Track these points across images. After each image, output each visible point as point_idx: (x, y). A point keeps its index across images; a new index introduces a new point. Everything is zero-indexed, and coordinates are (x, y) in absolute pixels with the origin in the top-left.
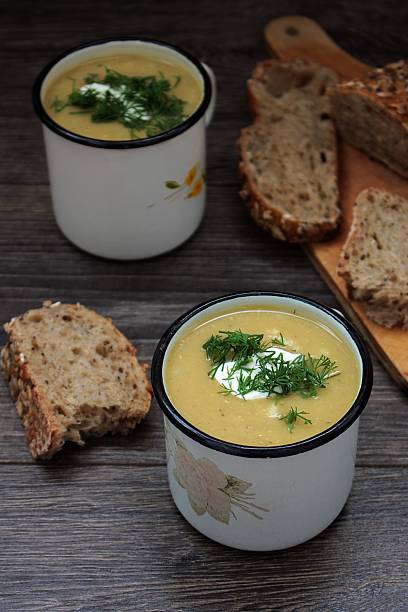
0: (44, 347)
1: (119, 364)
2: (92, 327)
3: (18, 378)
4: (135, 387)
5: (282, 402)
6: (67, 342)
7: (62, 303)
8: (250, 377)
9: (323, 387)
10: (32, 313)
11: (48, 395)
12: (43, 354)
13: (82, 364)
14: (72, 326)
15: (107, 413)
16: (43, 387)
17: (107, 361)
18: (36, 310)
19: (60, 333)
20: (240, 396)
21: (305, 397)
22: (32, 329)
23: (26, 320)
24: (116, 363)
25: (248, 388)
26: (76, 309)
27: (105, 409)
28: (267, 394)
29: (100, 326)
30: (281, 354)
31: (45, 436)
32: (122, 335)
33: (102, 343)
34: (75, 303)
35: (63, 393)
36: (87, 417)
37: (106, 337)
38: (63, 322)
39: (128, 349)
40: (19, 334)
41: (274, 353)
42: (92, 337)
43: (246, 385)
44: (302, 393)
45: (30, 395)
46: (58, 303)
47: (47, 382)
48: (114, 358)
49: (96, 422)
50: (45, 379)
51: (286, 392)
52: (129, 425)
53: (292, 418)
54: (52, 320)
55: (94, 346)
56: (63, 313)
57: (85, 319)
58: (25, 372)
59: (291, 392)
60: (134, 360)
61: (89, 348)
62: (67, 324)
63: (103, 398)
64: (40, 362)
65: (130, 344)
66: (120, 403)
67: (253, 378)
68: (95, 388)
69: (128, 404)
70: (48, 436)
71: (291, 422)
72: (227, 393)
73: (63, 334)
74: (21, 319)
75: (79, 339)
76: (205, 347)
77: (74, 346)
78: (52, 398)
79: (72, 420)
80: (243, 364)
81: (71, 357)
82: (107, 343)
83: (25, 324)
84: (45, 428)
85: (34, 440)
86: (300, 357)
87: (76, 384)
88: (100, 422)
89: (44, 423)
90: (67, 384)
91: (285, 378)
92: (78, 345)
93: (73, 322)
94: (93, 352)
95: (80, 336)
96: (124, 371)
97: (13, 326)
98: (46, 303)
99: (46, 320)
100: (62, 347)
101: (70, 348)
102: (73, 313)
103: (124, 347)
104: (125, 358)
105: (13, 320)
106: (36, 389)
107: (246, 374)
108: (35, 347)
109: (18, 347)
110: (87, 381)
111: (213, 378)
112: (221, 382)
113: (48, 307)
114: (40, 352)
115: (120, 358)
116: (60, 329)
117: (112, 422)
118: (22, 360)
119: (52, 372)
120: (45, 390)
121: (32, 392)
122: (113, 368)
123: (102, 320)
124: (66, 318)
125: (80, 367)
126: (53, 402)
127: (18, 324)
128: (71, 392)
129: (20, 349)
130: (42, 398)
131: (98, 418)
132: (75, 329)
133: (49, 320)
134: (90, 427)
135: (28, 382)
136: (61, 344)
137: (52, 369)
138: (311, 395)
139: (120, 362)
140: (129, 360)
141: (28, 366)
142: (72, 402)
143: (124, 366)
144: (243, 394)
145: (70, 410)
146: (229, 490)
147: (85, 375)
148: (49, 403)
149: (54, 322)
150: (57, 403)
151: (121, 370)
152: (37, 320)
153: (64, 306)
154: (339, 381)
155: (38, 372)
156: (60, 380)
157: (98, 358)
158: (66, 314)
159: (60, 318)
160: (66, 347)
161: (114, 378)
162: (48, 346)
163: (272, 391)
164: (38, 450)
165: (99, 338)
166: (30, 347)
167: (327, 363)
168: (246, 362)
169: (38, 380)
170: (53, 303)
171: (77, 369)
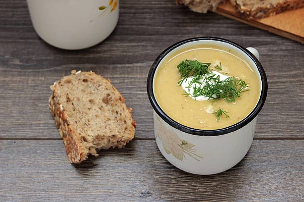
0: (73, 99)
1: (116, 108)
2: (99, 86)
3: (60, 117)
4: (125, 122)
5: (215, 104)
6: (86, 96)
7: (82, 71)
8: (200, 87)
9: (239, 97)
10: (65, 78)
11: (78, 131)
12: (73, 104)
13: (95, 110)
14: (88, 85)
15: (110, 138)
16: (74, 125)
17: (109, 107)
18: (68, 77)
19: (82, 91)
20: (194, 98)
21: (228, 102)
22: (66, 89)
23: (62, 83)
24: (114, 108)
25: (198, 93)
26: (90, 75)
27: (109, 136)
28: (208, 98)
29: (104, 85)
30: (219, 76)
31: (77, 154)
32: (116, 90)
33: (106, 95)
34: (90, 71)
35: (85, 129)
36: (99, 140)
37: (108, 92)
38: (83, 83)
39: (120, 99)
40: (59, 92)
41: (215, 75)
42: (99, 92)
43: (198, 92)
44: (227, 99)
45: (67, 129)
46: (80, 71)
47: (76, 122)
48: (112, 105)
49: (104, 143)
50: (75, 120)
51: (219, 97)
52: (122, 143)
53: (220, 114)
54: (77, 82)
55: (101, 98)
56: (83, 78)
57: (95, 81)
58: (63, 116)
59: (221, 98)
60: (124, 105)
61: (98, 100)
62: (85, 84)
63: (108, 131)
64: (72, 110)
65: (121, 96)
66: (117, 134)
67: (201, 88)
68: (103, 124)
69: (122, 134)
70: (78, 154)
71: (219, 116)
72: (187, 95)
73: (83, 91)
74: (60, 83)
75: (92, 94)
76: (178, 67)
77: (90, 98)
78: (79, 132)
79: (91, 145)
80: (197, 79)
81: (89, 105)
82: (108, 95)
83: (62, 85)
84: (76, 150)
85: (70, 154)
86: (229, 78)
87: (92, 122)
88: (106, 143)
89: (76, 147)
90: (87, 122)
91: (219, 91)
92: (92, 98)
93: (89, 83)
94: (101, 101)
95: (93, 91)
96: (119, 113)
97: (55, 87)
98: (73, 72)
99: (73, 82)
100: (83, 99)
101: (88, 100)
102: (89, 77)
103: (118, 98)
104: (119, 104)
105: (55, 83)
106: (70, 127)
107: (198, 85)
108: (68, 100)
109: (59, 100)
110: (98, 120)
111: (180, 86)
112: (184, 89)
113: (74, 74)
114: (71, 103)
115: (116, 105)
116: (81, 88)
117: (113, 143)
118: (62, 109)
119: (79, 115)
120: (75, 127)
121: (68, 128)
122: (113, 111)
123: (105, 81)
124: (85, 81)
125: (94, 112)
126: (80, 134)
127: (58, 86)
128: (90, 128)
129: (60, 102)
130: (74, 132)
131: (106, 141)
132: (90, 87)
133: (75, 82)
134: (101, 146)
135: (65, 121)
136: (82, 97)
137: (78, 114)
138: (232, 101)
139: (116, 107)
140: (121, 106)
141: (65, 112)
142: (91, 134)
143: (119, 110)
144: (195, 96)
145: (90, 139)
146: (183, 146)
147: (97, 116)
148: (78, 135)
149: (78, 83)
150: (83, 135)
151: (117, 112)
152: (69, 82)
153: (83, 73)
154: (248, 94)
155: (70, 116)
156: (83, 120)
157: (104, 105)
158: (85, 78)
159: (82, 80)
160: (85, 98)
161: (113, 118)
162: (75, 99)
163: (211, 97)
164: (73, 160)
165: (103, 92)
166: (65, 100)
167: (243, 84)
168: (199, 79)
169: (71, 121)
170: (77, 71)
171: (93, 113)
